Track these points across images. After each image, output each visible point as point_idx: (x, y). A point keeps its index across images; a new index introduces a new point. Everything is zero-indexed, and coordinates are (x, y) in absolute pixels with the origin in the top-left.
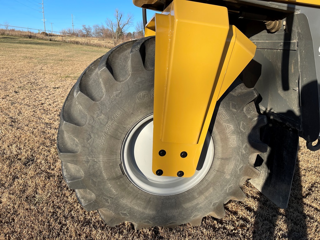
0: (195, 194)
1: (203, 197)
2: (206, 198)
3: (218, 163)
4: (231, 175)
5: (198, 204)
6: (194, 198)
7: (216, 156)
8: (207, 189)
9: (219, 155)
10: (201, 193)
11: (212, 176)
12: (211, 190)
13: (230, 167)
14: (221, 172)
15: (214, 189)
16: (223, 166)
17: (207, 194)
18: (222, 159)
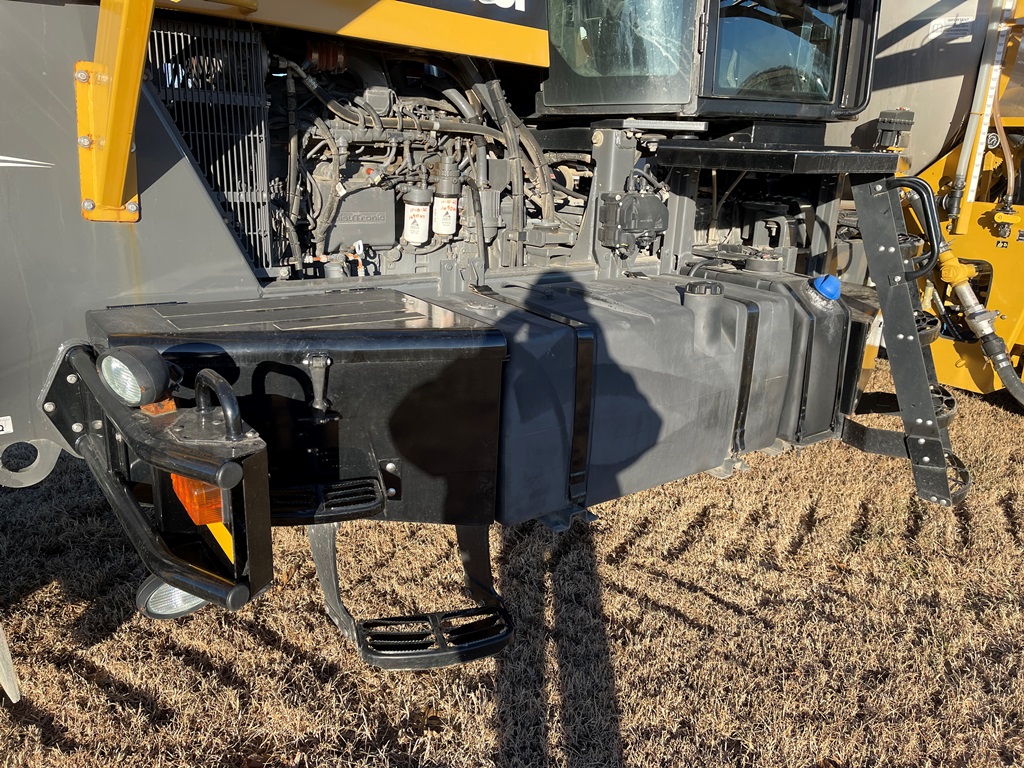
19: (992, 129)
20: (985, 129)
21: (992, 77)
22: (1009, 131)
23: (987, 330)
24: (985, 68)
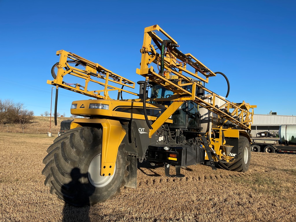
0: (111, 184)
1: (114, 185)
2: (115, 185)
3: (117, 170)
4: (122, 174)
5: (113, 188)
6: (111, 186)
7: (117, 168)
8: (115, 181)
9: (118, 167)
10: (113, 183)
11: (116, 176)
12: (116, 182)
13: (121, 171)
14: (118, 173)
15: (117, 181)
16: (119, 171)
17: (115, 183)
18: (119, 168)
19: (212, 129)
20: (211, 129)
21: (211, 124)
22: (213, 130)
23: (215, 153)
24: (210, 122)
